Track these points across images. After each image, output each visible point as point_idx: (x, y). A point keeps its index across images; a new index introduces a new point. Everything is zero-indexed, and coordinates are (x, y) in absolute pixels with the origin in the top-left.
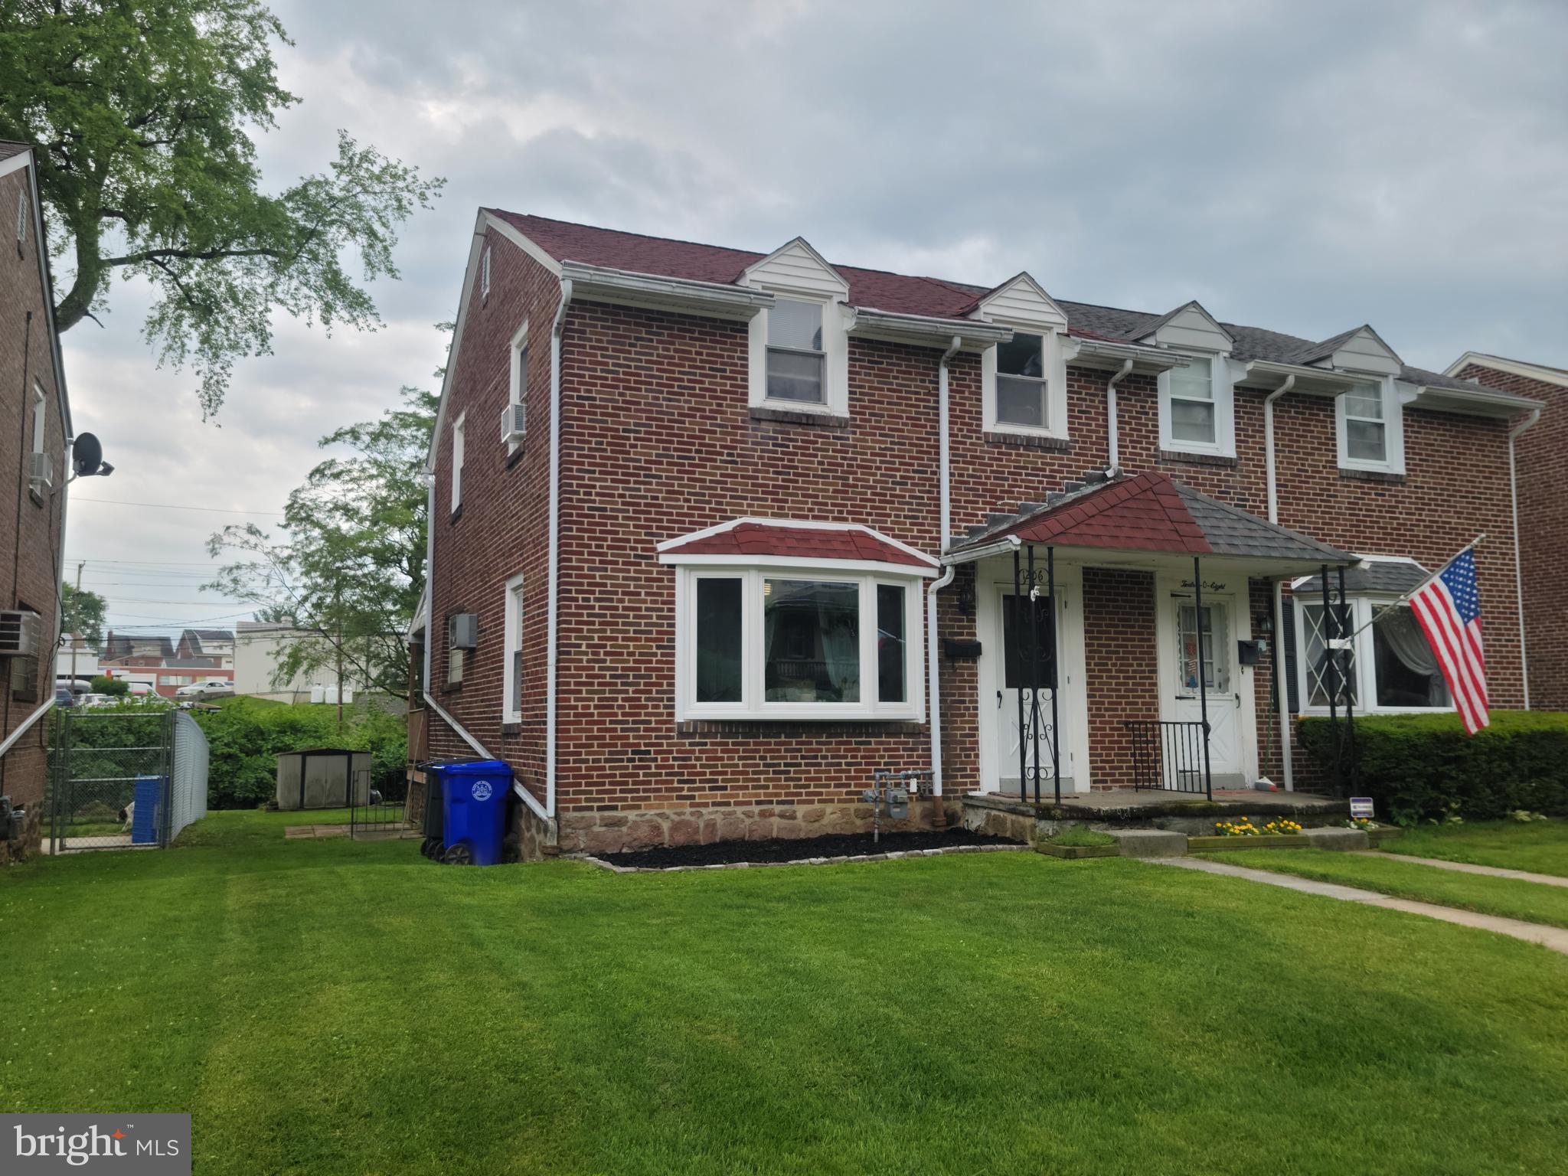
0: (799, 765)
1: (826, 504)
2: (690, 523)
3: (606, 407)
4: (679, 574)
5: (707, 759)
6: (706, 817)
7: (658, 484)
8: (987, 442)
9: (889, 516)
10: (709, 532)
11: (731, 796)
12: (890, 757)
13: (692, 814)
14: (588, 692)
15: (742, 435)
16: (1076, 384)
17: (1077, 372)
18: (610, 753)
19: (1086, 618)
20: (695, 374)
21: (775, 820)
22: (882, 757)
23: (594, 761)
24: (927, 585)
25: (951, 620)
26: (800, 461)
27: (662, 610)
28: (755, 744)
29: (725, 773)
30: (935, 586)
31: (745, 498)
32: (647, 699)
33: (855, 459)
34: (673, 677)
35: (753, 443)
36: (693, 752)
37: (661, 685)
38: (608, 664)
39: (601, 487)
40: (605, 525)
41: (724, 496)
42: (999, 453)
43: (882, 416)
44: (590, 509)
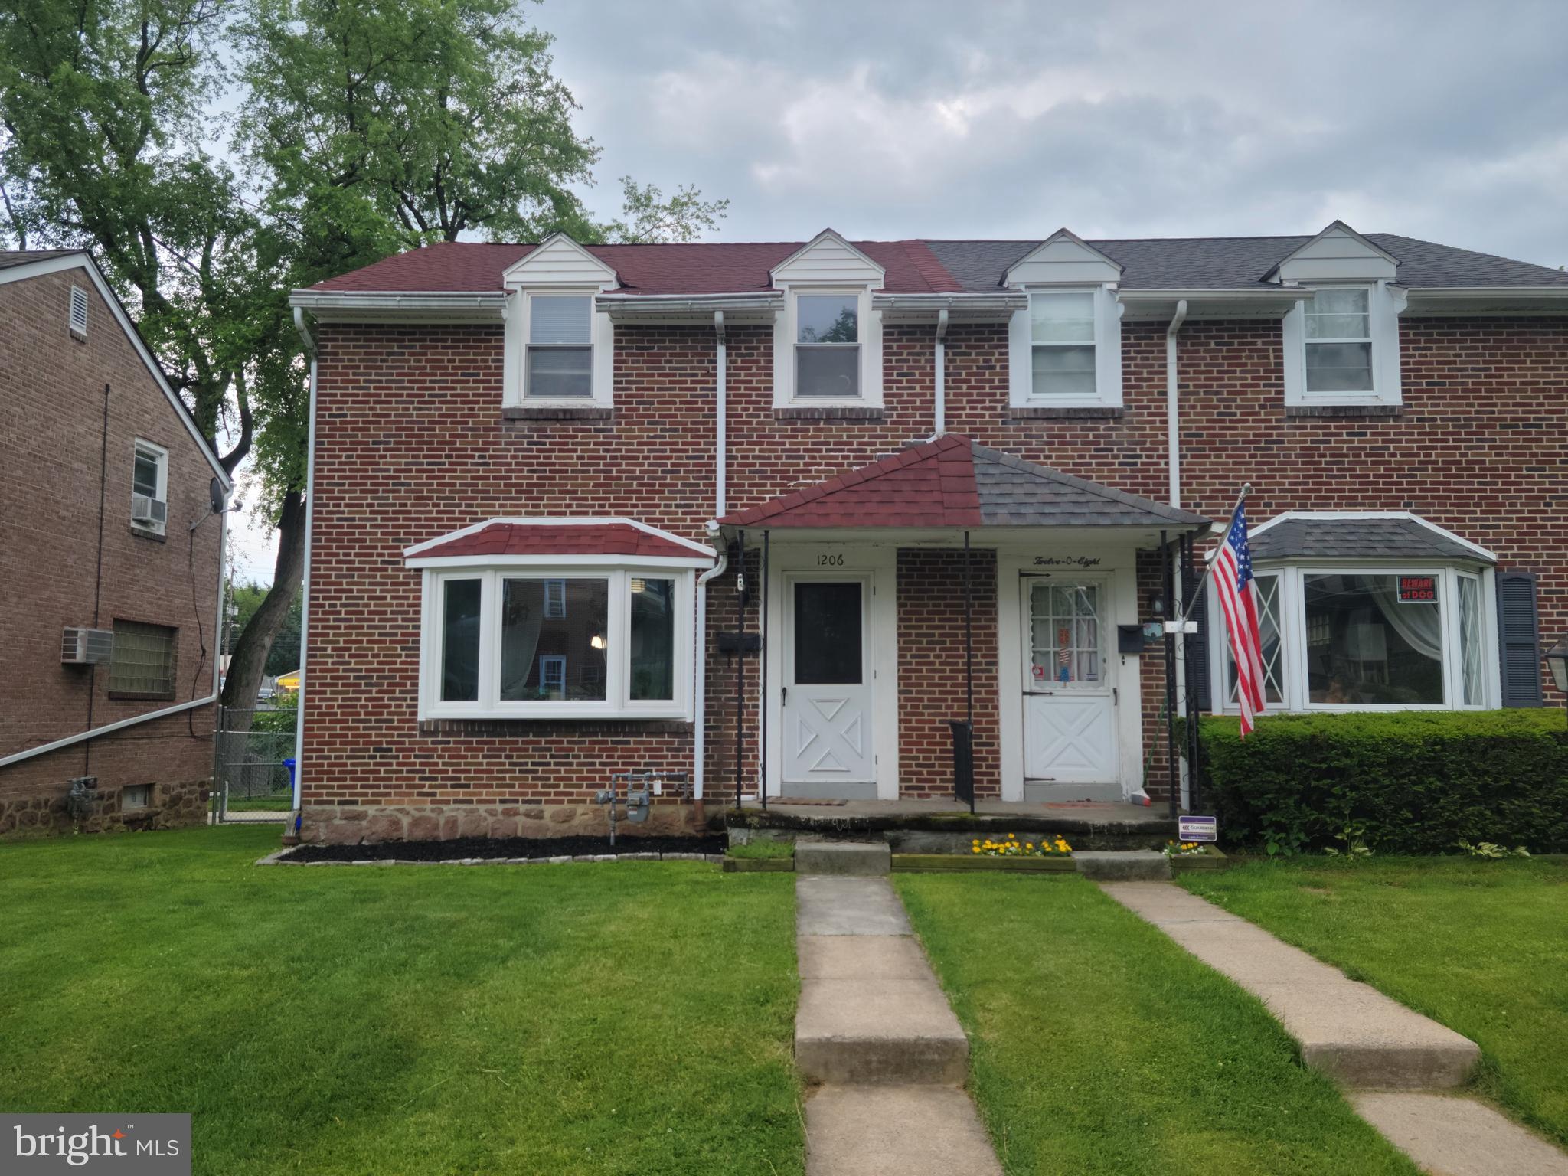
0: (548, 764)
1: (586, 499)
2: (439, 527)
3: (357, 422)
4: (426, 577)
5: (450, 757)
6: (447, 814)
7: (406, 491)
8: (777, 419)
9: (658, 506)
10: (458, 534)
11: (474, 794)
12: (651, 757)
13: (433, 810)
14: (332, 692)
15: (495, 436)
16: (895, 345)
17: (896, 331)
18: (352, 750)
19: (900, 605)
20: (446, 381)
21: (521, 820)
22: (643, 757)
23: (336, 758)
24: (697, 577)
25: (727, 612)
26: (557, 457)
27: (408, 612)
28: (501, 743)
29: (469, 771)
30: (704, 577)
31: (498, 499)
32: (390, 699)
33: (620, 451)
34: (417, 678)
35: (507, 443)
36: (436, 750)
37: (405, 685)
38: (352, 666)
39: (350, 499)
40: (353, 534)
41: (475, 499)
42: (793, 430)
43: (652, 403)
44: (339, 519)
